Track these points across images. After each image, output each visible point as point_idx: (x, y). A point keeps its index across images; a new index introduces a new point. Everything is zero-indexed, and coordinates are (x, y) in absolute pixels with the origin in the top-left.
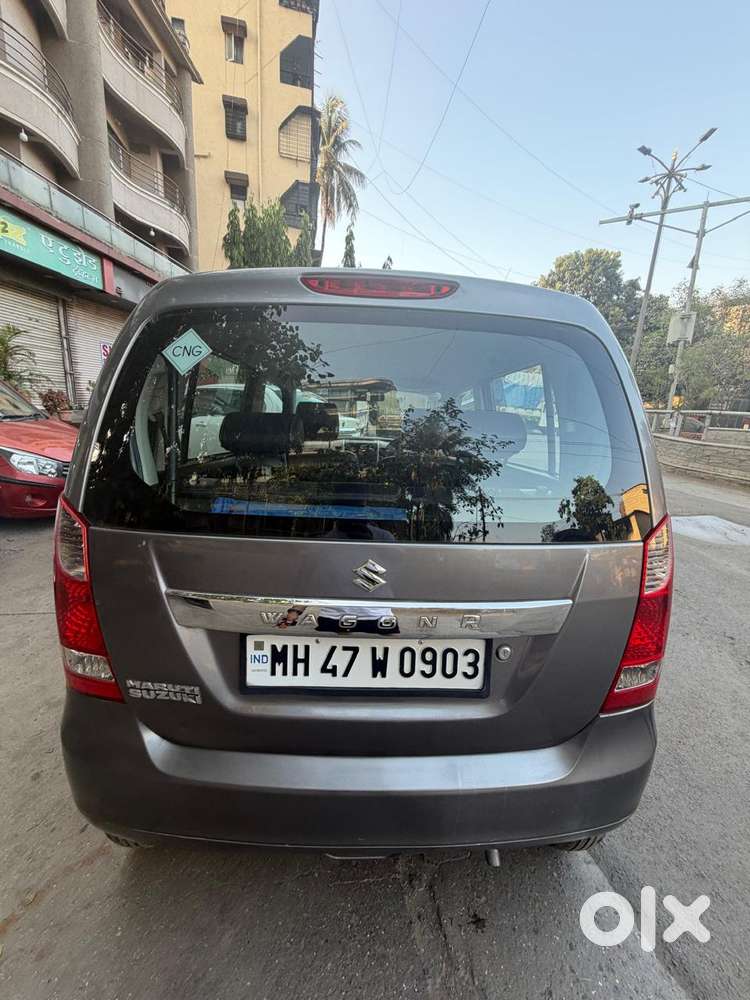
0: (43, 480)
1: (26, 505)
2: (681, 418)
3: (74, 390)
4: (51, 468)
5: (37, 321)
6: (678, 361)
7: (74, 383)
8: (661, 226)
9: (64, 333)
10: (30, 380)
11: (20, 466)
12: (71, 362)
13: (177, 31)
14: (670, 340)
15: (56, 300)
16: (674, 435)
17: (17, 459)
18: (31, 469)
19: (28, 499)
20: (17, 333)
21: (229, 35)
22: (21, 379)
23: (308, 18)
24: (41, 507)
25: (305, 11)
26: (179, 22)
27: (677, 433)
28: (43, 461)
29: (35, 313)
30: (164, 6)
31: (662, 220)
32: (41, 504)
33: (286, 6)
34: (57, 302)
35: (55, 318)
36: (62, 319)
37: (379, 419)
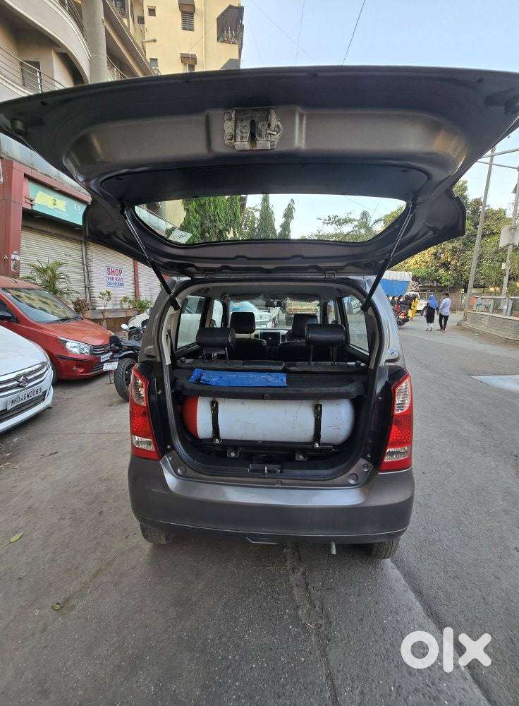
0: (82, 357)
1: (73, 371)
2: (511, 302)
3: (90, 297)
4: (87, 350)
5: (70, 256)
6: (508, 261)
7: (90, 293)
8: (491, 165)
9: (85, 263)
10: (67, 293)
11: (71, 349)
12: (89, 281)
13: (154, 68)
14: (501, 245)
15: (81, 242)
16: (506, 315)
17: (69, 345)
18: (76, 351)
19: (75, 368)
20: (61, 265)
21: (186, 64)
22: (62, 293)
23: (236, 47)
24: (82, 373)
25: (234, 43)
26: (154, 60)
27: (509, 313)
28: (82, 346)
29: (69, 251)
30: (145, 52)
31: (492, 160)
32: (81, 371)
33: (222, 42)
34: (82, 243)
35: (80, 253)
36: (84, 254)
37: (287, 309)
